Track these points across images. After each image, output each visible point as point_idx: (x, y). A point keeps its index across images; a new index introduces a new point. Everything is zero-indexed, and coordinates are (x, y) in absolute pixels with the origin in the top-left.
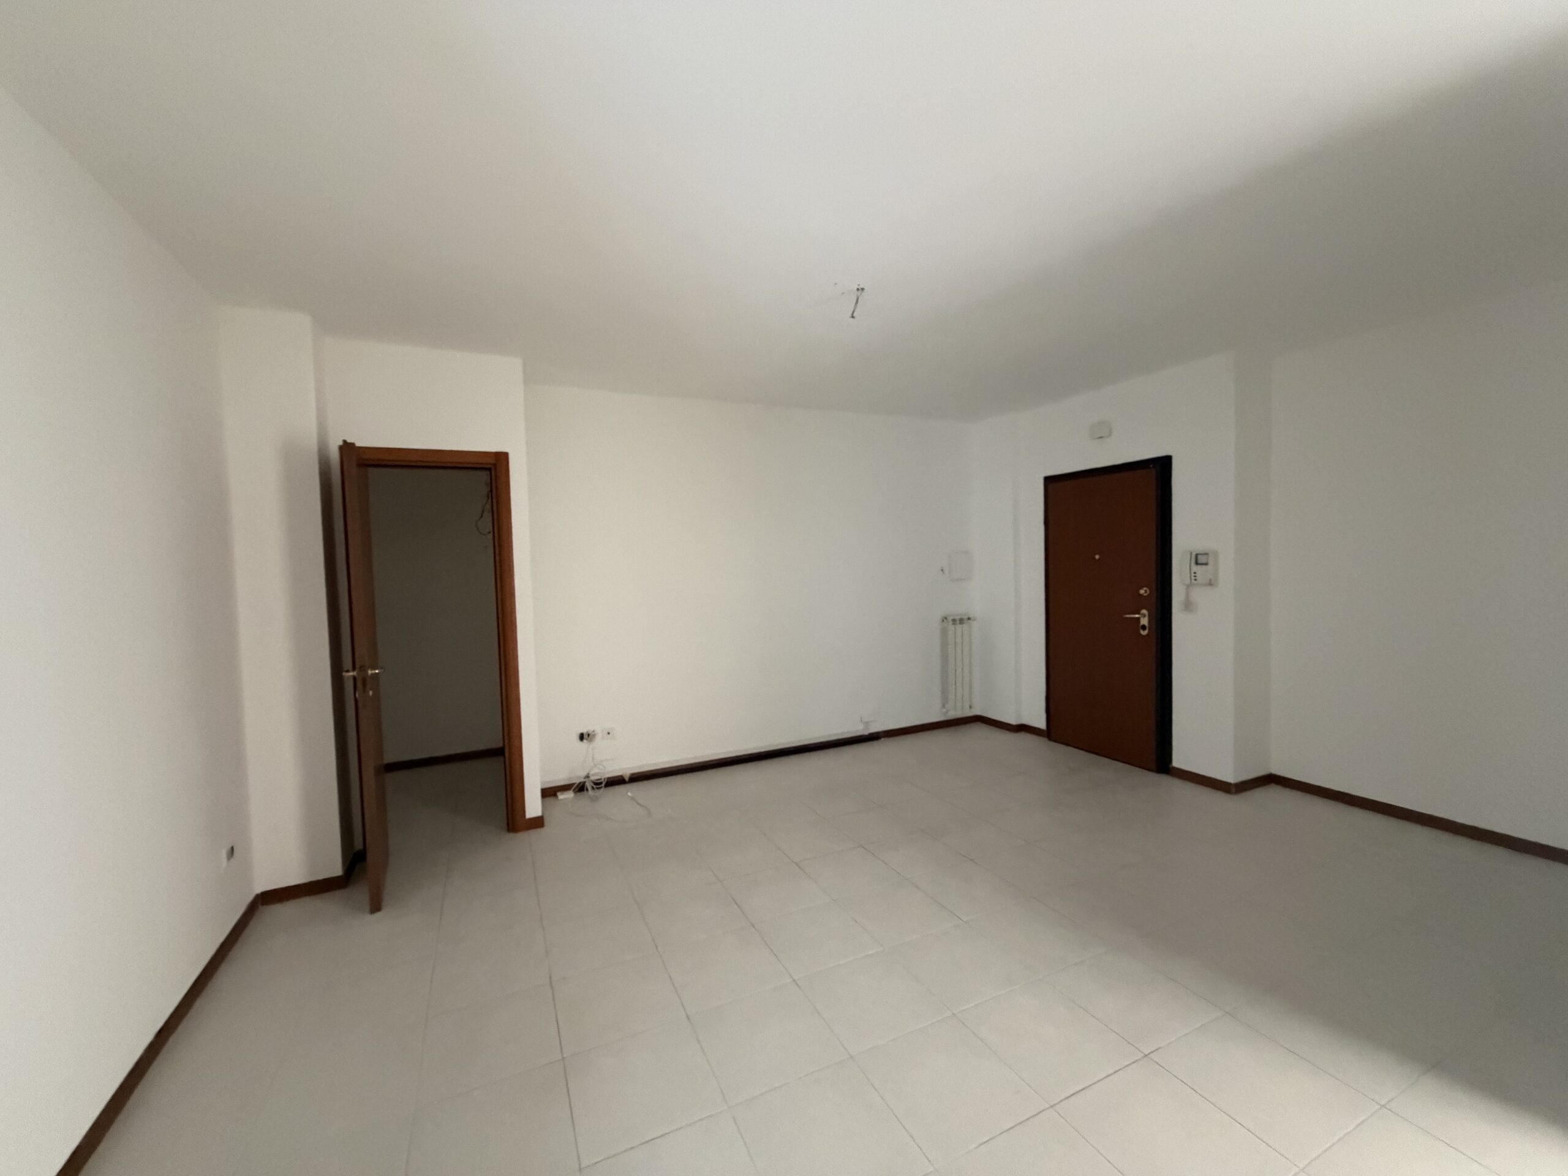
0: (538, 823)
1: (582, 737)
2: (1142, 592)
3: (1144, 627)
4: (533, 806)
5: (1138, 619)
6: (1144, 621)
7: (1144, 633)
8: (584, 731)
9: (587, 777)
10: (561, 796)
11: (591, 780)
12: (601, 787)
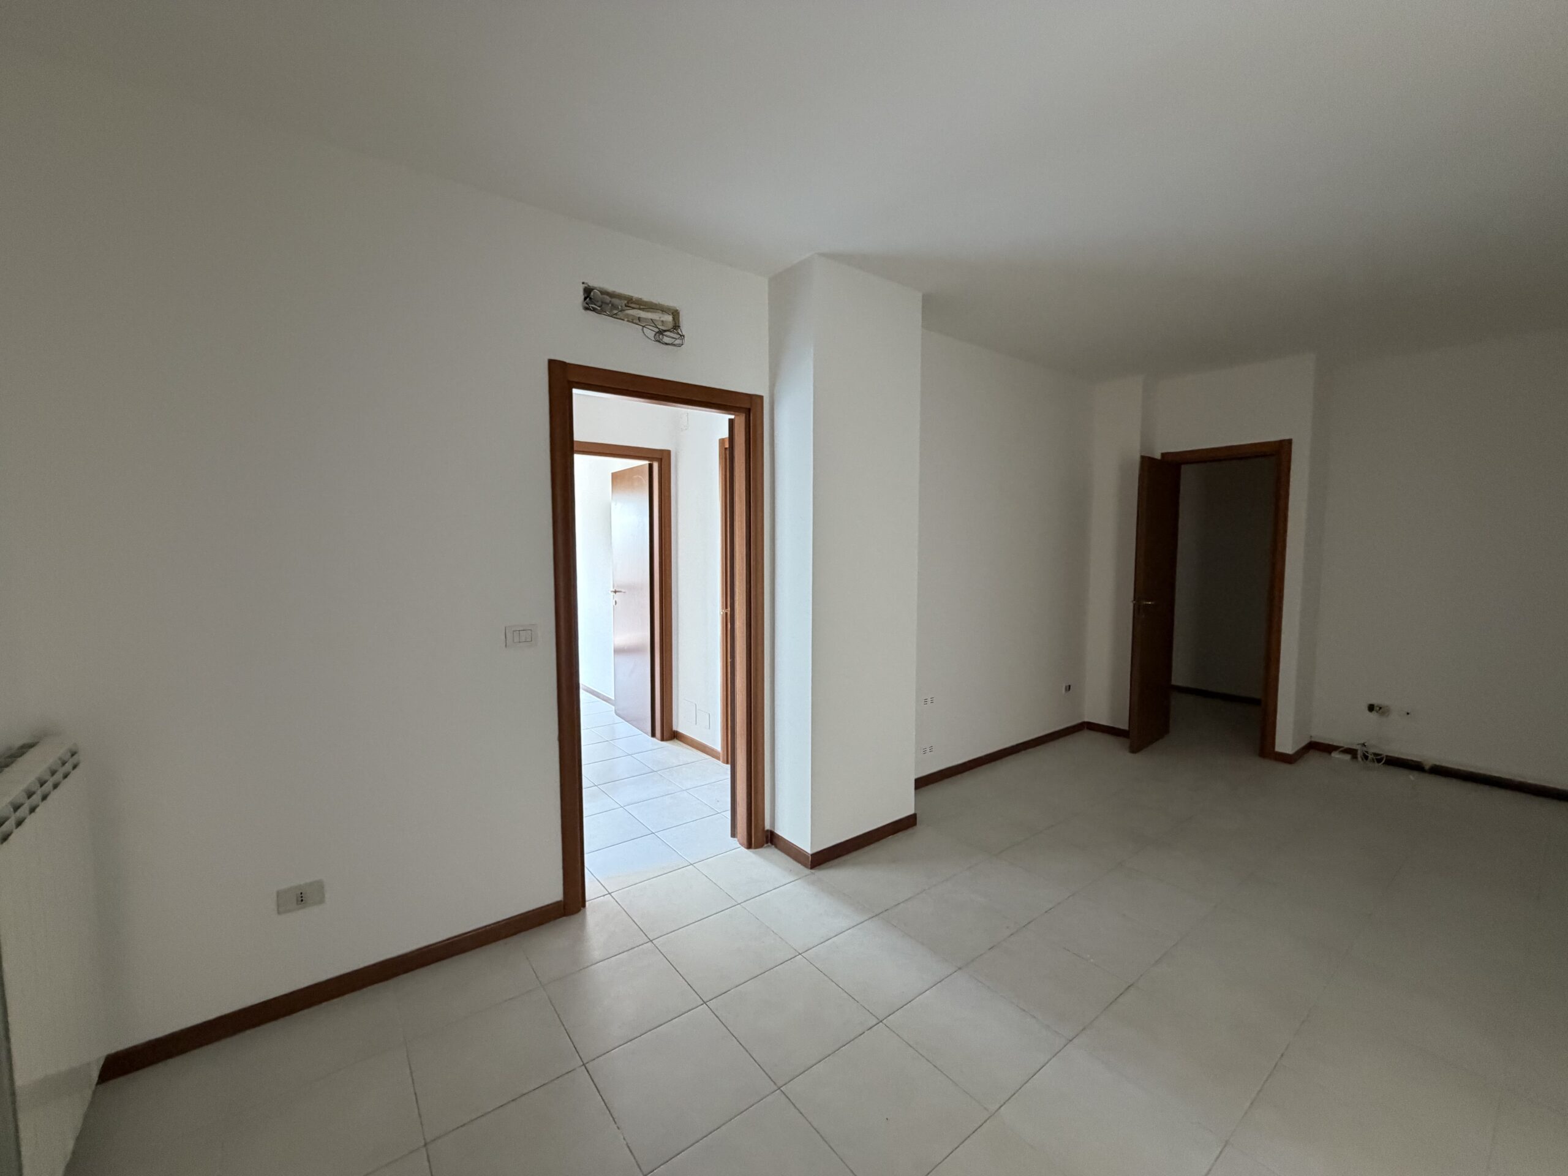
1: (1371, 708)
4: (1285, 742)
8: (1374, 702)
9: (1364, 745)
10: (1335, 755)
11: (1365, 749)
12: (1379, 761)
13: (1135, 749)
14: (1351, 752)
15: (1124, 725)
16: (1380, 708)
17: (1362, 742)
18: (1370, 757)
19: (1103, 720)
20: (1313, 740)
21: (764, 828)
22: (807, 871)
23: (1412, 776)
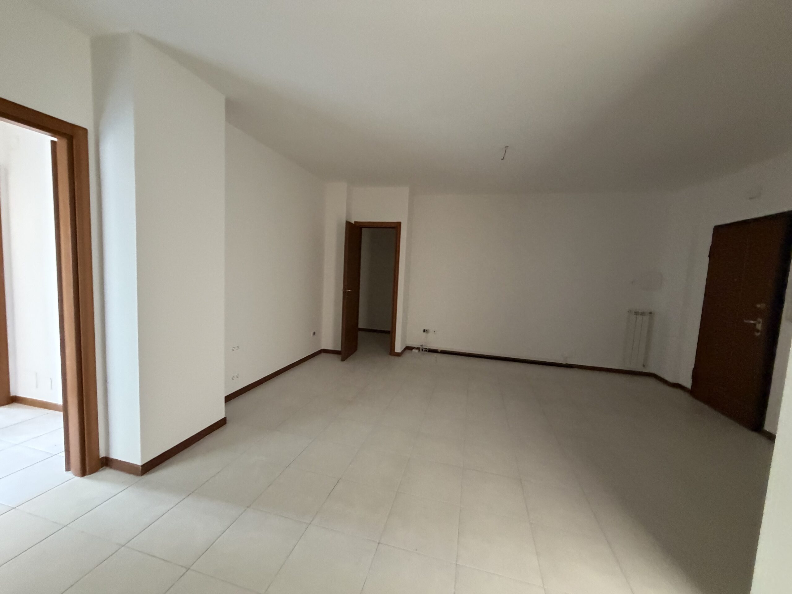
0: (398, 355)
1: (424, 331)
2: (758, 306)
3: (758, 331)
4: (398, 349)
5: (755, 325)
6: (759, 327)
7: (758, 334)
8: (425, 329)
9: (422, 345)
10: (414, 350)
11: (422, 347)
12: (426, 351)
13: (343, 360)
14: (418, 349)
15: (339, 348)
16: (427, 331)
17: (421, 344)
18: (424, 350)
19: (330, 348)
20: (408, 345)
21: (99, 456)
22: (137, 479)
23: (435, 355)
